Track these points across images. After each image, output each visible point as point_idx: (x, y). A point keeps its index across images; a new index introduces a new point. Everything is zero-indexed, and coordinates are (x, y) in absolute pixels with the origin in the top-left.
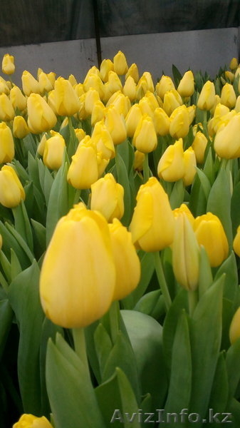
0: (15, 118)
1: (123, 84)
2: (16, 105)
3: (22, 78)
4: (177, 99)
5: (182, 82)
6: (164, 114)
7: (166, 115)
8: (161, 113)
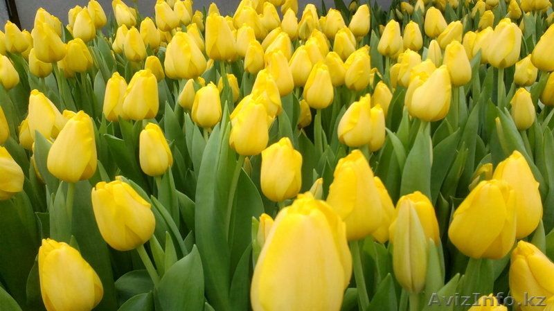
0: (148, 58)
1: (281, 18)
2: (148, 41)
3: (156, 8)
4: (350, 39)
5: (355, 18)
6: (339, 60)
7: (341, 61)
8: (335, 58)
